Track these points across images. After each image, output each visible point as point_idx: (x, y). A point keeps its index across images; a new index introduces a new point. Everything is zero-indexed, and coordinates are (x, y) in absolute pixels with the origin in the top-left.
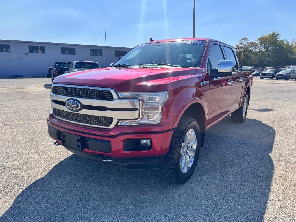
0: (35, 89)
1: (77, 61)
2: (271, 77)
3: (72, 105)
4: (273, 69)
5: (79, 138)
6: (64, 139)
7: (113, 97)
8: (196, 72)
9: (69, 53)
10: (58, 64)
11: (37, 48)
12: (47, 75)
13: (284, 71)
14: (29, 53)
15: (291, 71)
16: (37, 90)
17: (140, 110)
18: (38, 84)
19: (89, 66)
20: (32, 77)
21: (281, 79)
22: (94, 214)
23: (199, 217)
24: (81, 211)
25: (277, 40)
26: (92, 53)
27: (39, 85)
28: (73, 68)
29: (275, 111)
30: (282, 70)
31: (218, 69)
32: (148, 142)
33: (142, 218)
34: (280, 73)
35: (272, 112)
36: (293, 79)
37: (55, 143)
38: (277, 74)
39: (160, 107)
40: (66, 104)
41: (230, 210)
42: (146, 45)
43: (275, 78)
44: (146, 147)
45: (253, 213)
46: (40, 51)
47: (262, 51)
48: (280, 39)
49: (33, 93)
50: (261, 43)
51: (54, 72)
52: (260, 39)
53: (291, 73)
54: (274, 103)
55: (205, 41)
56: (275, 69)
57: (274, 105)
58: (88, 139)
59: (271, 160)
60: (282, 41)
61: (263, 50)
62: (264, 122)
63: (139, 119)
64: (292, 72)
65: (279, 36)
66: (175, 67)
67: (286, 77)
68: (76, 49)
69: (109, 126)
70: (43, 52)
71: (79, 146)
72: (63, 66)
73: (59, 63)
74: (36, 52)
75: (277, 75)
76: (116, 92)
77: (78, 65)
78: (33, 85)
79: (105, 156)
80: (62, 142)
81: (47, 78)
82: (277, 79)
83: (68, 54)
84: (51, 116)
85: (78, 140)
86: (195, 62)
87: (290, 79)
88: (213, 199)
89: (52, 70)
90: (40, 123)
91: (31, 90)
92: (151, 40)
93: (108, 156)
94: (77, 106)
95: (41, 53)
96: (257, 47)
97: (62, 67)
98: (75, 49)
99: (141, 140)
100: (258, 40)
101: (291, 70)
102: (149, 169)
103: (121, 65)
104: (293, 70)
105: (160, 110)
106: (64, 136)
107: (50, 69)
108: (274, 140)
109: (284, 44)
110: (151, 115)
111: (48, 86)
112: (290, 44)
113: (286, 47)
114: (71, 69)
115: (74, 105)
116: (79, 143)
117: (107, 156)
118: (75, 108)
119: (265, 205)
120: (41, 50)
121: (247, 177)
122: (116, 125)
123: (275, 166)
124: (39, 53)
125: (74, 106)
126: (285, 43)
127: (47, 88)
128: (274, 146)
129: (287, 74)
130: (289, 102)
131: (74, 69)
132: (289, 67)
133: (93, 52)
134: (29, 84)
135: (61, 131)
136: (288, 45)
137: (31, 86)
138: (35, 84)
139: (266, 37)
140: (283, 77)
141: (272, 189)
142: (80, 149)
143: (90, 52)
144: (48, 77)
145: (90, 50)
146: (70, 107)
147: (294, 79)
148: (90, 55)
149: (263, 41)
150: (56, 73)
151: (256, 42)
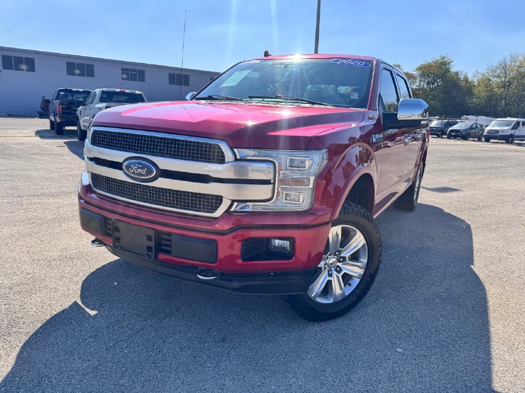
0: (18, 138)
1: (103, 89)
2: (440, 133)
3: (138, 168)
4: (444, 121)
5: (152, 234)
6: (117, 234)
7: (223, 156)
8: (363, 117)
9: (82, 74)
10: (63, 93)
11: (19, 61)
12: (38, 112)
13: (461, 125)
14: (4, 68)
15: (472, 126)
16: (22, 140)
17: (274, 183)
18: (22, 129)
19: (125, 98)
20: (9, 115)
21: (455, 137)
22: (183, 383)
23: (380, 383)
24: (155, 377)
25: (448, 70)
26: (124, 76)
27: (25, 131)
28: (95, 102)
29: (459, 192)
30: (457, 123)
31: (396, 114)
32: (286, 244)
33: (276, 388)
34: (455, 127)
35: (455, 194)
36: (475, 139)
37: (93, 242)
38: (449, 129)
39: (312, 179)
40: (124, 167)
41: (432, 370)
42: (259, 61)
43: (446, 136)
44: (283, 253)
45: (472, 375)
46: (24, 67)
47: (423, 89)
48: (454, 69)
49: (15, 146)
50: (423, 75)
51: (56, 107)
52: (420, 68)
53: (471, 128)
54: (455, 178)
55: (371, 62)
56: (446, 121)
57: (456, 181)
58: (171, 235)
59: (477, 278)
60: (457, 74)
61: (426, 86)
62: (447, 210)
63: (272, 201)
64: (474, 126)
65: (452, 64)
66: (323, 106)
67: (463, 136)
68: (95, 66)
69: (213, 212)
70: (32, 68)
71: (149, 248)
72: (73, 96)
73: (65, 90)
74: (18, 69)
75: (450, 131)
76: (232, 148)
77: (105, 96)
78: (13, 131)
79: (200, 269)
80: (112, 240)
81: (39, 119)
82: (449, 138)
83: (79, 75)
84: (87, 189)
85: (149, 238)
86: (357, 98)
87: (469, 139)
88: (397, 349)
89: (51, 104)
90: (39, 203)
91: (12, 139)
92: (266, 54)
93: (207, 269)
94: (149, 172)
95: (26, 71)
96: (416, 82)
97: (70, 98)
98: (92, 66)
99: (273, 240)
100: (417, 70)
101: (472, 123)
102: (282, 294)
103: (214, 97)
104: (476, 124)
105: (311, 186)
106: (117, 229)
107: (48, 102)
108: (472, 242)
109: (460, 78)
110: (293, 193)
111: (43, 134)
112: (470, 80)
113: (463, 84)
114: (91, 103)
115: (142, 168)
116: (152, 244)
117: (204, 269)
118: (143, 175)
119: (488, 359)
120: (26, 64)
121: (443, 309)
122: (228, 211)
123: (487, 288)
124: (23, 70)
125: (144, 171)
126: (462, 77)
127: (41, 137)
128: (475, 252)
129: (466, 130)
130: (479, 177)
131: (97, 103)
132: (467, 119)
133: (127, 74)
134: (4, 129)
135: (111, 220)
136: (466, 80)
137: (9, 131)
138: (17, 129)
139: (430, 66)
140: (459, 134)
141: (492, 329)
142: (153, 254)
143: (122, 73)
144: (40, 117)
145: (123, 69)
146: (133, 173)
147: (477, 139)
148: (123, 79)
149: (425, 71)
150: (61, 110)
151: (415, 73)
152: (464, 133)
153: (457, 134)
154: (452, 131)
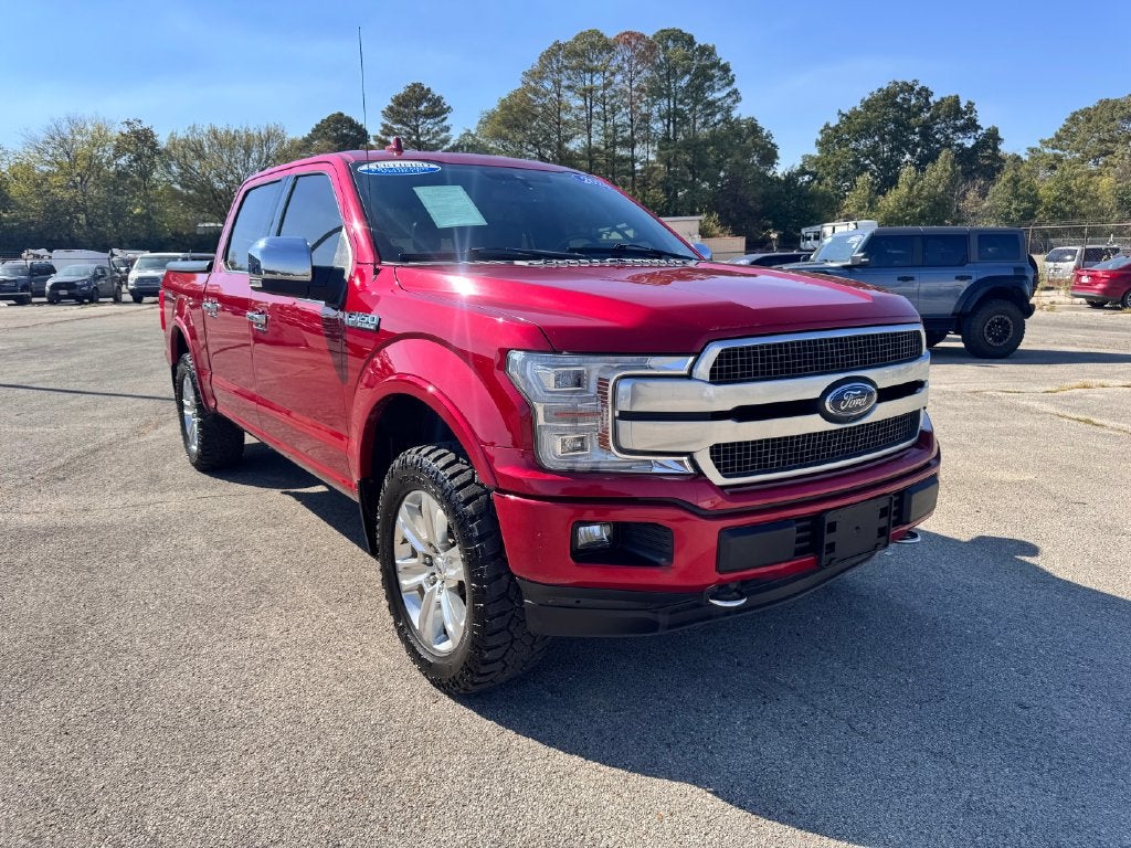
152: (85, 288)
153: (73, 291)
154: (56, 286)
